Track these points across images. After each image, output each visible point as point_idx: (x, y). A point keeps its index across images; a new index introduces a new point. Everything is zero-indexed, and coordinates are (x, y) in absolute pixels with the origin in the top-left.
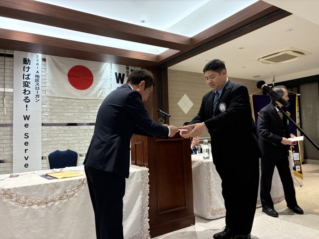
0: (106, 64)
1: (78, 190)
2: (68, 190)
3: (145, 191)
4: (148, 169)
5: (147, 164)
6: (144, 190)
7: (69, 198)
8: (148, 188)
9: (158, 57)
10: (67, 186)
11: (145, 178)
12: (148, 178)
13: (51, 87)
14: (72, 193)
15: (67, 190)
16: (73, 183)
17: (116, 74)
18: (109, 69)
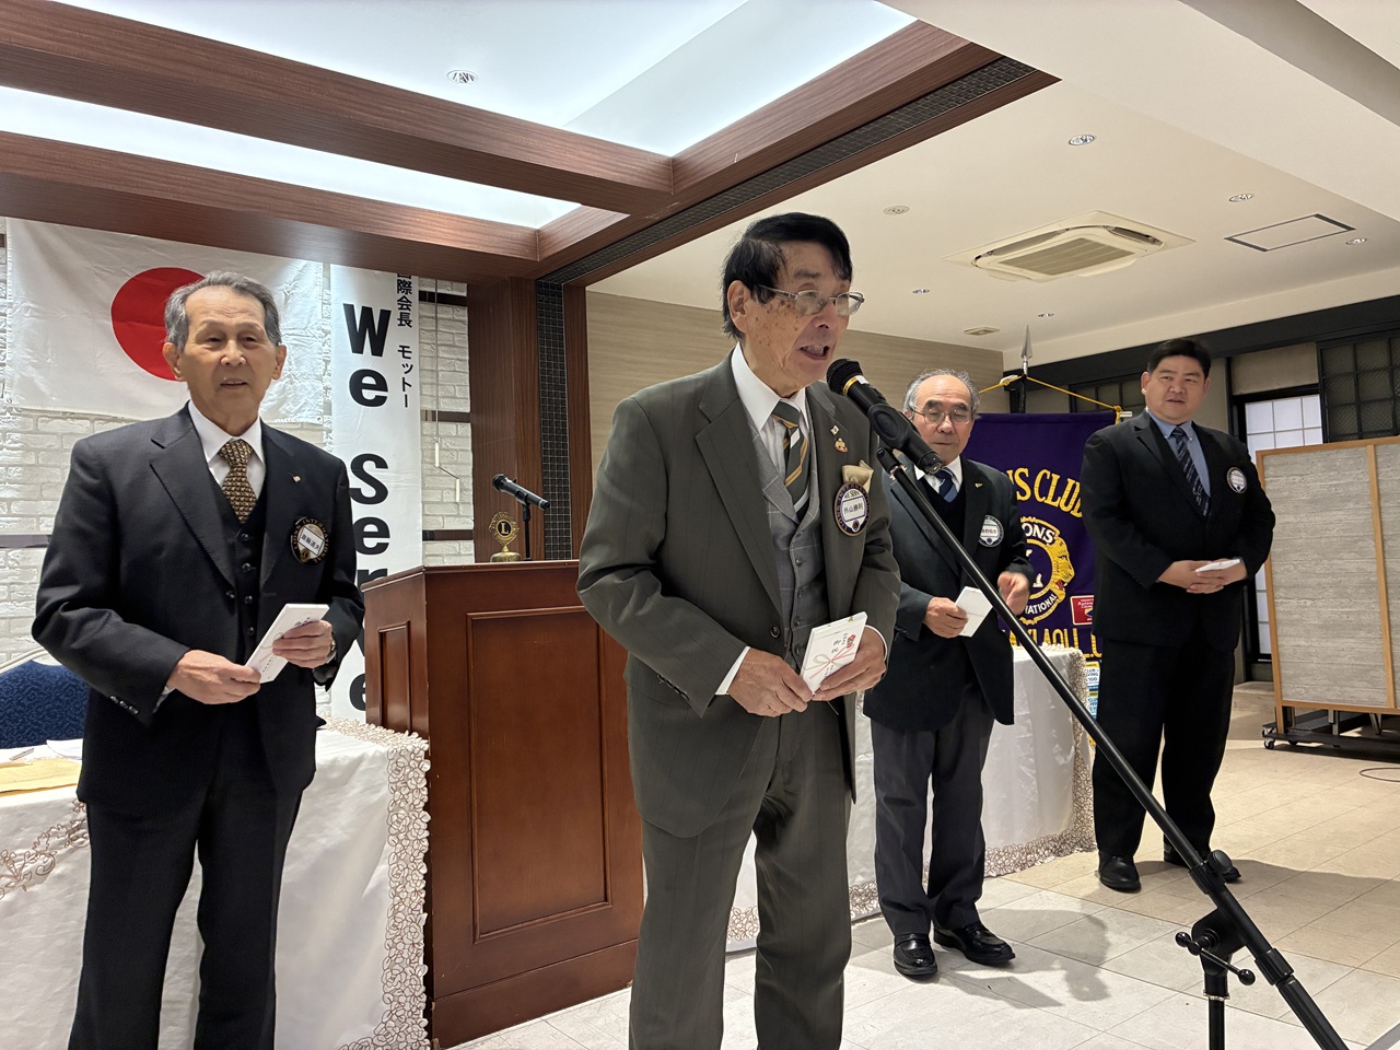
0: (301, 263)
1: (71, 851)
2: (18, 852)
3: (405, 843)
4: (425, 745)
5: (423, 721)
6: (401, 836)
7: (24, 888)
8: (424, 826)
9: (538, 238)
10: (18, 830)
11: (412, 784)
12: (425, 783)
13: (30, 368)
14: (40, 862)
15: (18, 848)
16: (43, 819)
17: (349, 309)
18: (318, 289)
